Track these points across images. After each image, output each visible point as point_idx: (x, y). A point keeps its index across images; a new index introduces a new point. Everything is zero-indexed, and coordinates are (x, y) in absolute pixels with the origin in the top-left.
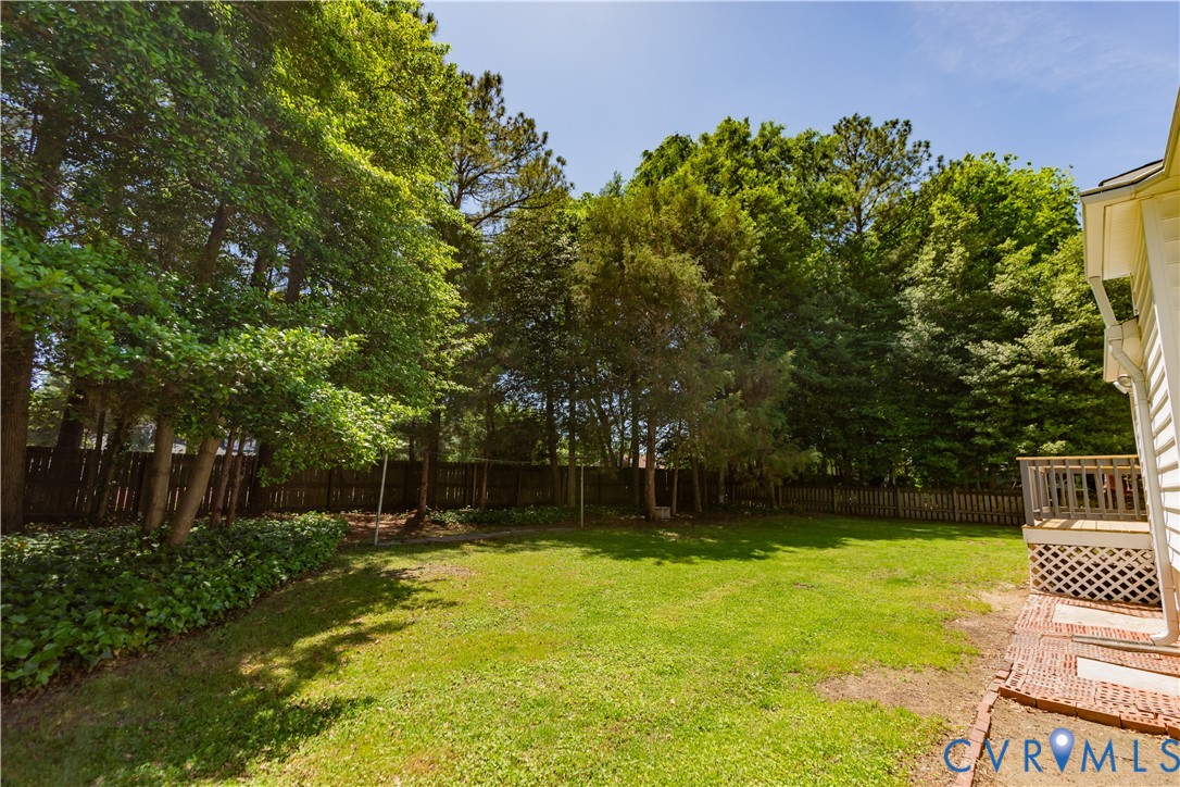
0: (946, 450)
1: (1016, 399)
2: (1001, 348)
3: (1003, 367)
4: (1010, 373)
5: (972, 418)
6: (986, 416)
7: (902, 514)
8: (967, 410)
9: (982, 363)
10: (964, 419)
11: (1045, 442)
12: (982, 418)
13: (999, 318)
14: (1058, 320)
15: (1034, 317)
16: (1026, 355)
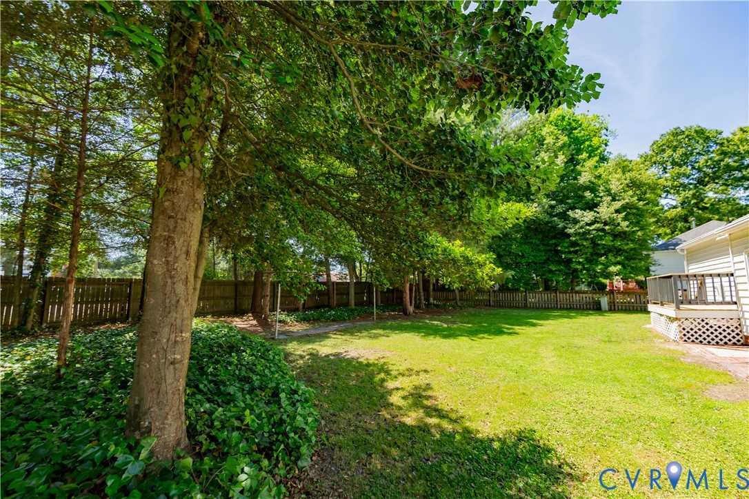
0: (556, 271)
1: (593, 242)
2: (585, 214)
3: (587, 224)
4: (591, 228)
5: (570, 252)
6: (577, 251)
7: (529, 306)
8: (567, 248)
9: (575, 221)
10: (565, 253)
11: (610, 266)
12: (575, 252)
13: (583, 197)
14: (614, 199)
15: (601, 197)
16: (600, 218)
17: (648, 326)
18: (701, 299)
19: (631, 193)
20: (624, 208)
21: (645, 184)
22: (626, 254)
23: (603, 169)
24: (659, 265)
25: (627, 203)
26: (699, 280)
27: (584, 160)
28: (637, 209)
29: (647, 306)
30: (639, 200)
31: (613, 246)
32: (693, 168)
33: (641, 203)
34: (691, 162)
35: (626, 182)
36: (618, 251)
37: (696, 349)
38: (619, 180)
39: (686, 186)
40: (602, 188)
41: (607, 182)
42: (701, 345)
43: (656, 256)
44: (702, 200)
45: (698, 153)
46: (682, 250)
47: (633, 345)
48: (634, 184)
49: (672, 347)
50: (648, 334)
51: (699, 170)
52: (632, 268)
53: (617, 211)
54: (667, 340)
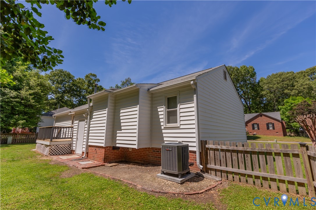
2: (12, 92)
3: (12, 98)
4: (13, 100)
11: (20, 120)
14: (30, 89)
15: (24, 86)
16: (20, 96)
17: (33, 150)
18: (58, 137)
19: (39, 88)
20: (34, 94)
21: (46, 86)
22: (29, 116)
23: (28, 73)
24: (43, 122)
25: (36, 92)
26: (59, 129)
27: (19, 65)
28: (40, 96)
29: (36, 140)
30: (42, 92)
31: (23, 111)
32: (63, 86)
33: (42, 94)
34: (63, 84)
35: (38, 83)
36: (25, 113)
37: (55, 158)
38: (35, 81)
39: (59, 92)
40: (25, 82)
41: (29, 80)
42: (56, 156)
43: (42, 118)
44: (63, 98)
45: (66, 82)
46: (55, 117)
47: (27, 160)
48: (41, 85)
49: (45, 158)
50: (34, 154)
51: (65, 87)
52: (31, 122)
53: (30, 95)
54: (43, 156)
